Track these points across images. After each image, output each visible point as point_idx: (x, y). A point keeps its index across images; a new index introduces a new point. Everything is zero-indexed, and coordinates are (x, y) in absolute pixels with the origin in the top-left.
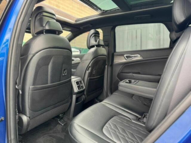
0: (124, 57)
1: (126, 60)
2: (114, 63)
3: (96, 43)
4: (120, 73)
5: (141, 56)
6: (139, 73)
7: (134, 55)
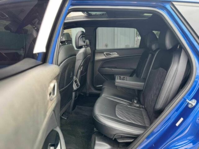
0: (104, 54)
1: (106, 57)
2: (95, 60)
3: (85, 44)
4: (101, 68)
5: (118, 54)
6: (116, 68)
7: (112, 53)
